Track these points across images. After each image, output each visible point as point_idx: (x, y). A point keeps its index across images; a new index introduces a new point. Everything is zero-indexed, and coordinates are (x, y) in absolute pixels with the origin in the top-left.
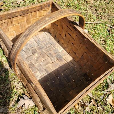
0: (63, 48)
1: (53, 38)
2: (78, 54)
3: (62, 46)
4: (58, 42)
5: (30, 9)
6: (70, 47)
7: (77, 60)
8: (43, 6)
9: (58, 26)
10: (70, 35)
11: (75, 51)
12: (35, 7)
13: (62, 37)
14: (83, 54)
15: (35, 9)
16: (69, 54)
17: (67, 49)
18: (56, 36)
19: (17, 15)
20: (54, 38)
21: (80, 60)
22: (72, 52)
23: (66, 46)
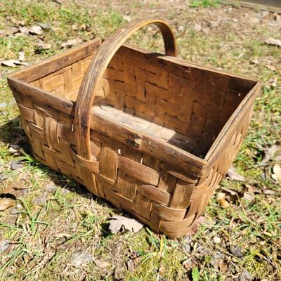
0: (149, 120)
1: (121, 112)
2: (182, 115)
3: (145, 119)
4: (134, 115)
5: (69, 55)
6: (161, 111)
7: (184, 129)
8: (90, 48)
9: (123, 82)
10: (155, 85)
11: (174, 114)
12: (77, 52)
13: (140, 101)
14: (193, 109)
15: (77, 56)
16: (163, 126)
17: (157, 119)
18: (125, 107)
19: (50, 72)
20: (124, 111)
21: (190, 125)
22: (169, 118)
23: (153, 114)
